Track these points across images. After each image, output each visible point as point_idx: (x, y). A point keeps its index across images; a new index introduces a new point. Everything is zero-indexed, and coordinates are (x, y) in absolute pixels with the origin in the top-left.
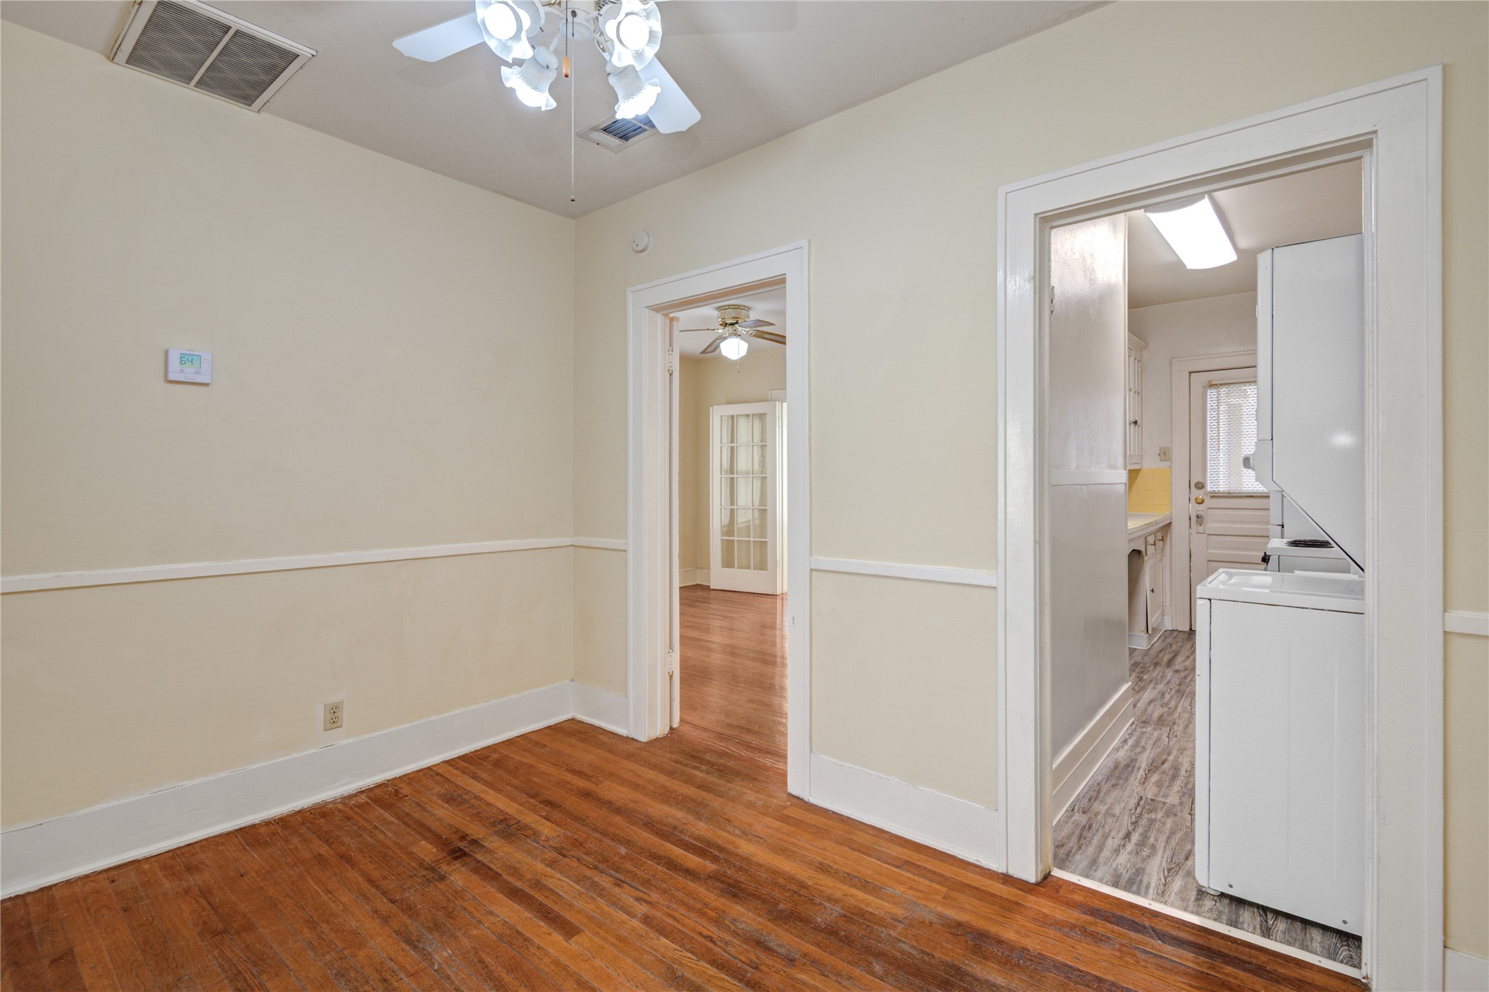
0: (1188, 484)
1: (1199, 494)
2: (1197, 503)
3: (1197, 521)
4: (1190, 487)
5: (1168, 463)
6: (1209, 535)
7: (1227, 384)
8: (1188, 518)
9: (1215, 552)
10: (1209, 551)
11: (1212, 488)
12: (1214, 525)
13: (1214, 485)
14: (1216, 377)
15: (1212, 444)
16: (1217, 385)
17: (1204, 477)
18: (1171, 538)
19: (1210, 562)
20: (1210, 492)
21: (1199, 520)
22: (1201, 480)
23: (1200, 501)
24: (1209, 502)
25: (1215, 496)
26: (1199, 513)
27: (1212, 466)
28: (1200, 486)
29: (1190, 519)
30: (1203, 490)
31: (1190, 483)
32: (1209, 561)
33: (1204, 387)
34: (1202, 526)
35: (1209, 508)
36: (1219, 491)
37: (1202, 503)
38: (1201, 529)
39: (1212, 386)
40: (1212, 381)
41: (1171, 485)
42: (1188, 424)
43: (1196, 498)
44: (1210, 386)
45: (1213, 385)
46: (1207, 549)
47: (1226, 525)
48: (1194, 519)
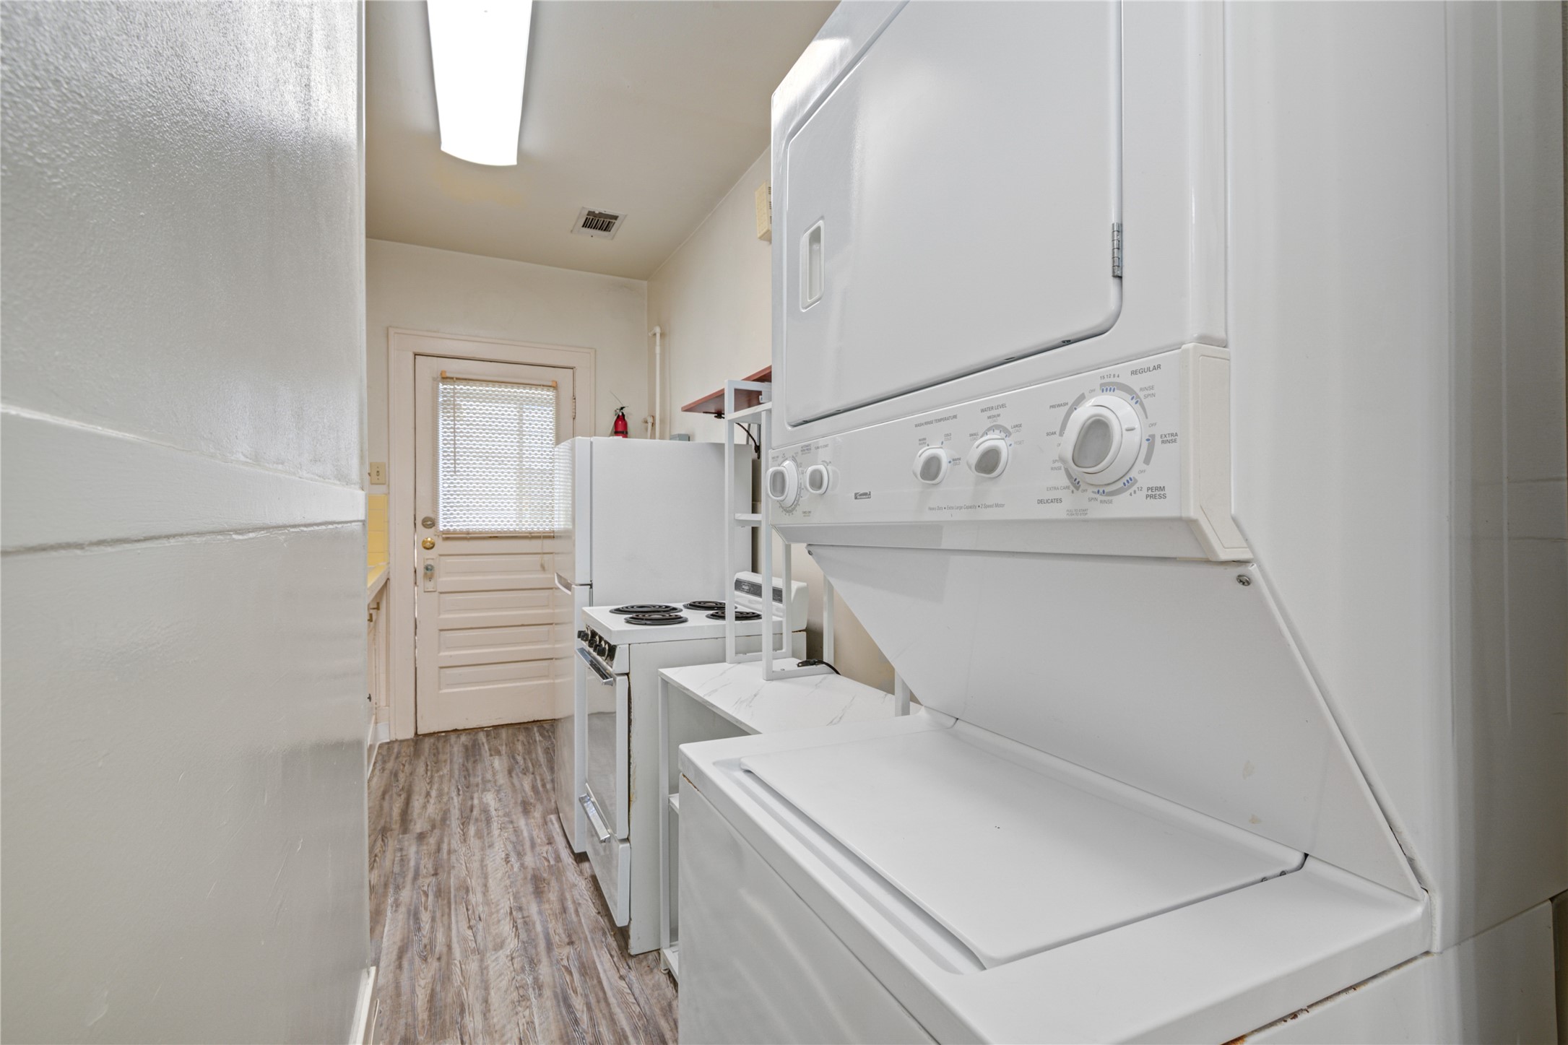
0: (413, 520)
1: (429, 535)
2: (428, 549)
3: (425, 574)
4: (415, 524)
5: (383, 488)
6: (441, 593)
7: (465, 379)
8: (413, 570)
9: (449, 617)
10: (442, 616)
11: (445, 526)
12: (449, 579)
13: (448, 522)
14: (453, 367)
15: (445, 464)
16: (452, 378)
17: (436, 511)
18: (388, 603)
19: (442, 632)
20: (443, 532)
21: (429, 572)
22: (431, 515)
23: (428, 545)
24: (442, 546)
25: (449, 537)
26: (429, 562)
27: (445, 495)
28: (430, 523)
29: (415, 572)
30: (433, 528)
31: (415, 519)
32: (441, 630)
33: (434, 379)
34: (432, 581)
35: (441, 555)
36: (455, 530)
37: (432, 548)
38: (430, 586)
39: (445, 379)
40: (445, 372)
41: (388, 522)
42: (413, 431)
43: (424, 541)
44: (443, 378)
45: (447, 378)
46: (439, 614)
47: (463, 578)
48: (421, 572)
